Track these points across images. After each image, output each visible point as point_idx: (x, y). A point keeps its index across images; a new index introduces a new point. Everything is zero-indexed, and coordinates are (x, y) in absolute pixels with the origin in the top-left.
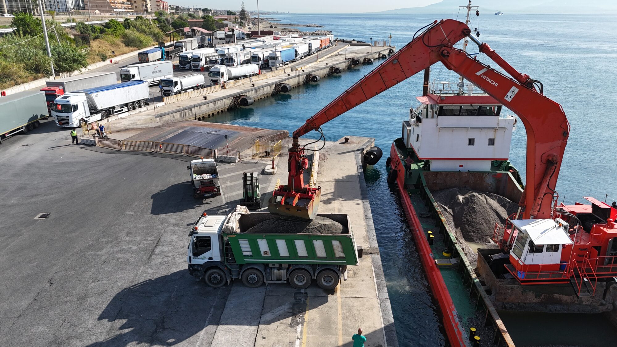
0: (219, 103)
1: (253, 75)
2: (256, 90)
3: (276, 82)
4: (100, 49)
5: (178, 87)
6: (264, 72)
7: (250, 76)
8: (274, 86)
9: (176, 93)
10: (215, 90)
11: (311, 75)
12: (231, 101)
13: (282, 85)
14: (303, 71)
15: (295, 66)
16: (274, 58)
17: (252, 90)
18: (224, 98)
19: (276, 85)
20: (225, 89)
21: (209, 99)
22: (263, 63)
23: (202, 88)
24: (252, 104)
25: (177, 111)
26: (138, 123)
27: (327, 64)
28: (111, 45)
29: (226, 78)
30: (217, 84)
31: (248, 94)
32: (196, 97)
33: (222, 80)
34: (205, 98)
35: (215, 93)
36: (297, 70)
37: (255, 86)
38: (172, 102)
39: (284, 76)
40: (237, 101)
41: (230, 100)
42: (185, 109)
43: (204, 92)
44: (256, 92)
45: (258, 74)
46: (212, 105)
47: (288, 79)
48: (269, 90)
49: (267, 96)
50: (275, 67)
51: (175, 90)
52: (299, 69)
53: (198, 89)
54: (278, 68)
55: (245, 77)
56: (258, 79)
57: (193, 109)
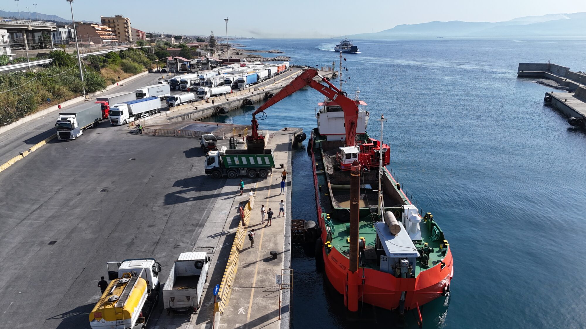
0: (205, 112)
1: (227, 93)
2: (230, 104)
3: (243, 98)
4: (108, 75)
5: (178, 101)
6: (234, 91)
7: (225, 94)
8: (242, 101)
9: (177, 105)
10: (201, 103)
11: (269, 93)
13: (248, 100)
14: (263, 90)
15: (257, 87)
16: (241, 81)
17: (227, 103)
18: (208, 108)
19: (243, 100)
20: (208, 102)
21: (198, 109)
22: (233, 85)
23: (193, 102)
24: (227, 112)
26: (158, 122)
27: (281, 85)
28: (114, 72)
29: (208, 95)
30: (202, 100)
31: (225, 106)
32: (189, 108)
33: (206, 97)
34: (196, 108)
35: (202, 105)
36: (259, 90)
37: (229, 101)
38: (175, 111)
39: (249, 94)
40: (217, 111)
41: (212, 110)
42: (184, 115)
43: (195, 104)
44: (230, 105)
45: (230, 93)
46: (201, 113)
47: (252, 96)
48: (239, 103)
49: (237, 108)
50: (242, 88)
51: (176, 103)
52: (260, 89)
53: (191, 103)
54: (245, 89)
55: (221, 94)
56: (230, 96)
57: (189, 115)
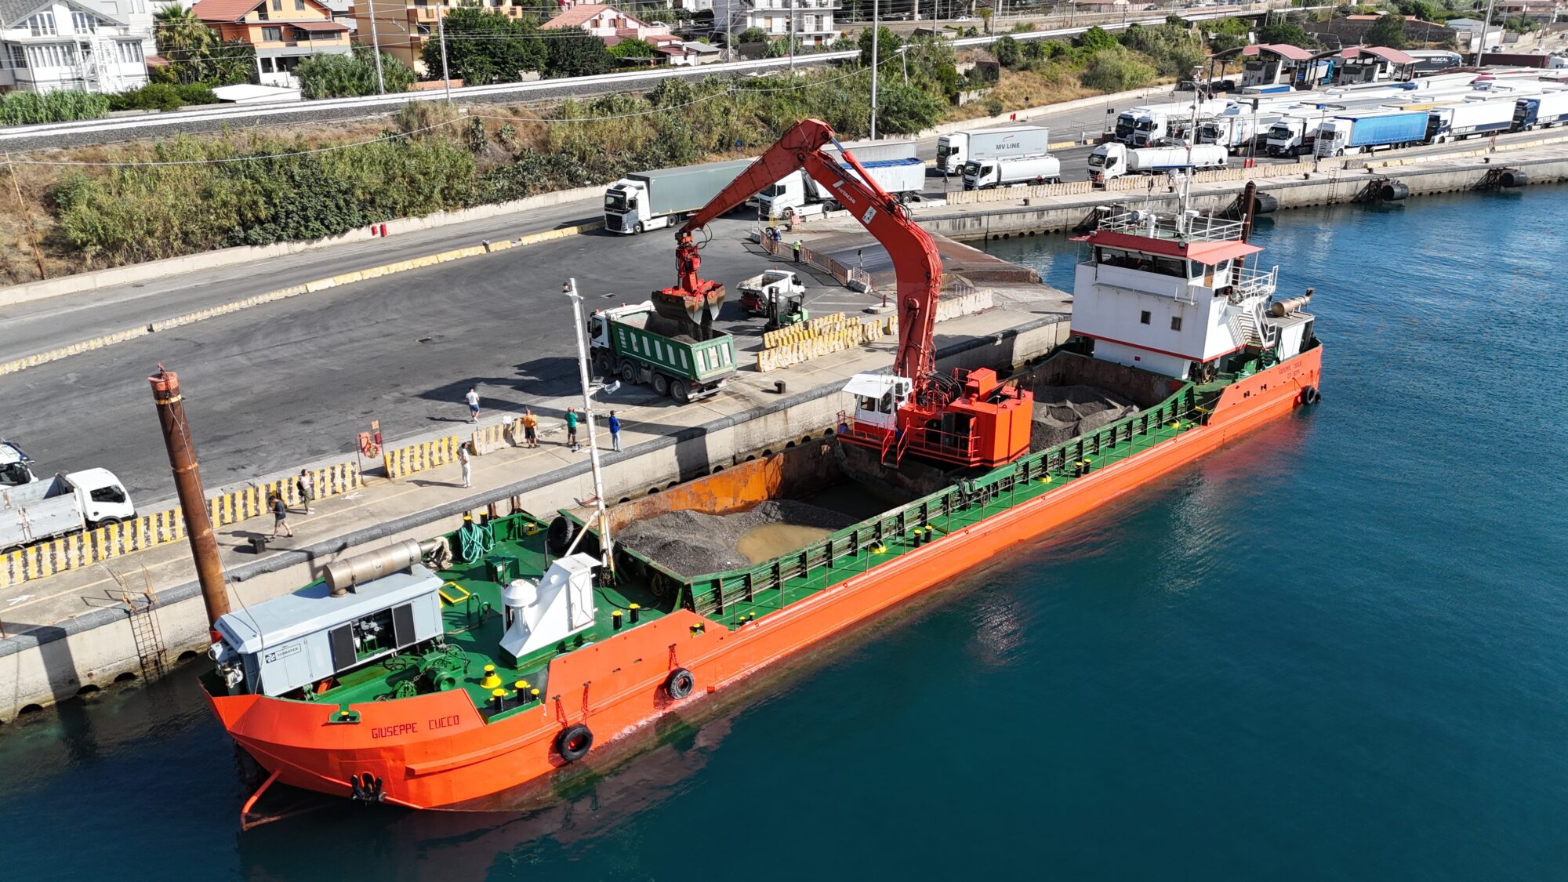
0: (1052, 216)
5: (992, 178)
8: (1234, 196)
9: (984, 188)
10: (1070, 189)
11: (1384, 181)
12: (1087, 214)
14: (1382, 171)
16: (1328, 135)
18: (1067, 207)
19: (1240, 195)
20: (1104, 190)
21: (1033, 205)
23: (1041, 183)
25: (945, 218)
27: (1487, 160)
29: (1118, 169)
33: (1108, 172)
34: (1026, 202)
35: (1071, 196)
37: (1175, 193)
38: (964, 202)
41: (1083, 212)
42: (970, 216)
43: (1038, 191)
46: (1030, 217)
51: (982, 182)
57: (984, 219)
